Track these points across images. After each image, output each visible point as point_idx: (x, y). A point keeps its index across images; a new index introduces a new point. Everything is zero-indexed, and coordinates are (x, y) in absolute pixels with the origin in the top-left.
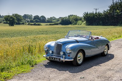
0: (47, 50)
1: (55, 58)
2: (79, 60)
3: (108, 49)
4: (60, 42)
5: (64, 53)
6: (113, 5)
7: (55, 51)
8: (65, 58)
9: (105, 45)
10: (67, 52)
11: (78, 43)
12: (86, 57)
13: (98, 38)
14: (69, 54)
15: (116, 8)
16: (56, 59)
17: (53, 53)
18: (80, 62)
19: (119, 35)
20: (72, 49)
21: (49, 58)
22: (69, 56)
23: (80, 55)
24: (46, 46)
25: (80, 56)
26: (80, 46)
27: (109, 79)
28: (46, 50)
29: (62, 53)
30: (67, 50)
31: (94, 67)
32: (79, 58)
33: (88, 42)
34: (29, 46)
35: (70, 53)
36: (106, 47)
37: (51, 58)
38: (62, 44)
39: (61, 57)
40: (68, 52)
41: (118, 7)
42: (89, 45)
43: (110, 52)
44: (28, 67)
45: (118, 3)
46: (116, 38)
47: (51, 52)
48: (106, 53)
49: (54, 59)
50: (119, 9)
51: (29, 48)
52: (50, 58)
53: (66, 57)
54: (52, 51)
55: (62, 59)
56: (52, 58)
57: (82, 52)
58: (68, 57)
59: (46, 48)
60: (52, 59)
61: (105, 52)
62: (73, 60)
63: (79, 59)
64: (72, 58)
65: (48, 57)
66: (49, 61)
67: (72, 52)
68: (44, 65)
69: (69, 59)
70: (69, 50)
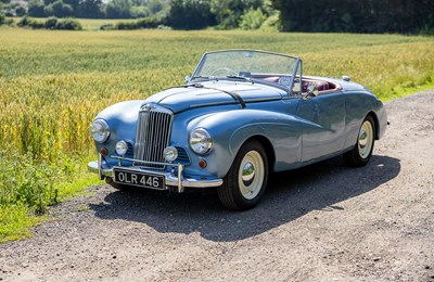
0: (107, 141)
1: (140, 176)
2: (247, 183)
3: (376, 137)
4: (164, 106)
5: (181, 151)
7: (139, 144)
8: (186, 175)
9: (360, 118)
10: (194, 147)
11: (244, 107)
12: (277, 168)
13: (331, 86)
14: (203, 155)
16: (147, 177)
17: (130, 151)
18: (249, 193)
19: (424, 75)
20: (218, 134)
21: (113, 176)
22: (202, 165)
23: (253, 161)
24: (102, 124)
25: (252, 167)
26: (254, 120)
27: (377, 265)
28: (101, 138)
29: (170, 154)
30: (193, 140)
31: (310, 215)
32: (245, 173)
33: (289, 102)
34: (26, 123)
35: (208, 153)
36: (367, 127)
37: (125, 177)
38: (170, 113)
39: (166, 170)
40: (199, 148)
42: (292, 118)
43: (381, 148)
44: (22, 217)
46: (413, 86)
47: (121, 148)
48: (364, 154)
49: (138, 180)
51: (25, 129)
52: (117, 173)
53: (188, 169)
54: (129, 144)
55: (171, 180)
56: (129, 176)
57: (260, 147)
58: (197, 171)
59: (103, 130)
60: (129, 178)
61: (362, 147)
62: (219, 183)
63: (247, 178)
64: (214, 176)
65: (110, 171)
66: (114, 190)
67: (218, 149)
68: (92, 206)
69: (204, 178)
70: (204, 141)
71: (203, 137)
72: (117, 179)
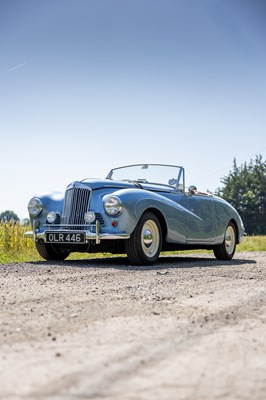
1: (65, 235)
3: (237, 241)
4: (85, 184)
6: (235, 173)
7: (65, 216)
8: (100, 232)
10: (108, 210)
15: (246, 183)
16: (71, 235)
17: (58, 220)
18: (150, 253)
20: (125, 201)
22: (114, 224)
23: (150, 228)
24: (37, 201)
25: (151, 235)
28: (35, 213)
29: (90, 217)
30: (108, 204)
32: (146, 238)
33: (176, 195)
36: (230, 231)
37: (54, 237)
38: (90, 189)
39: (86, 228)
40: (112, 211)
41: (249, 182)
45: (250, 167)
47: (51, 217)
49: (65, 238)
50: (254, 188)
52: (47, 235)
53: (103, 228)
54: (57, 215)
56: (57, 236)
57: (156, 218)
58: (110, 228)
59: (37, 206)
60: (57, 238)
61: (228, 245)
62: (127, 237)
63: (148, 241)
64: (124, 232)
65: (42, 235)
67: (127, 212)
70: (116, 206)
71: (115, 202)
72: (48, 240)
